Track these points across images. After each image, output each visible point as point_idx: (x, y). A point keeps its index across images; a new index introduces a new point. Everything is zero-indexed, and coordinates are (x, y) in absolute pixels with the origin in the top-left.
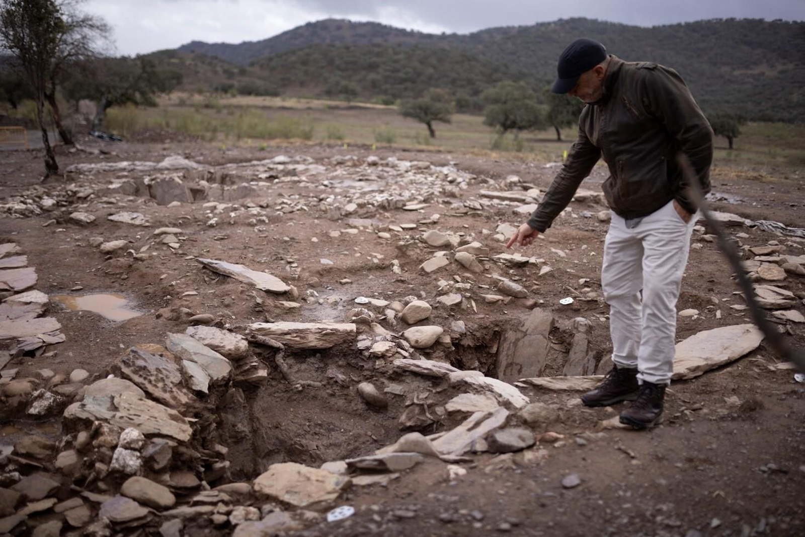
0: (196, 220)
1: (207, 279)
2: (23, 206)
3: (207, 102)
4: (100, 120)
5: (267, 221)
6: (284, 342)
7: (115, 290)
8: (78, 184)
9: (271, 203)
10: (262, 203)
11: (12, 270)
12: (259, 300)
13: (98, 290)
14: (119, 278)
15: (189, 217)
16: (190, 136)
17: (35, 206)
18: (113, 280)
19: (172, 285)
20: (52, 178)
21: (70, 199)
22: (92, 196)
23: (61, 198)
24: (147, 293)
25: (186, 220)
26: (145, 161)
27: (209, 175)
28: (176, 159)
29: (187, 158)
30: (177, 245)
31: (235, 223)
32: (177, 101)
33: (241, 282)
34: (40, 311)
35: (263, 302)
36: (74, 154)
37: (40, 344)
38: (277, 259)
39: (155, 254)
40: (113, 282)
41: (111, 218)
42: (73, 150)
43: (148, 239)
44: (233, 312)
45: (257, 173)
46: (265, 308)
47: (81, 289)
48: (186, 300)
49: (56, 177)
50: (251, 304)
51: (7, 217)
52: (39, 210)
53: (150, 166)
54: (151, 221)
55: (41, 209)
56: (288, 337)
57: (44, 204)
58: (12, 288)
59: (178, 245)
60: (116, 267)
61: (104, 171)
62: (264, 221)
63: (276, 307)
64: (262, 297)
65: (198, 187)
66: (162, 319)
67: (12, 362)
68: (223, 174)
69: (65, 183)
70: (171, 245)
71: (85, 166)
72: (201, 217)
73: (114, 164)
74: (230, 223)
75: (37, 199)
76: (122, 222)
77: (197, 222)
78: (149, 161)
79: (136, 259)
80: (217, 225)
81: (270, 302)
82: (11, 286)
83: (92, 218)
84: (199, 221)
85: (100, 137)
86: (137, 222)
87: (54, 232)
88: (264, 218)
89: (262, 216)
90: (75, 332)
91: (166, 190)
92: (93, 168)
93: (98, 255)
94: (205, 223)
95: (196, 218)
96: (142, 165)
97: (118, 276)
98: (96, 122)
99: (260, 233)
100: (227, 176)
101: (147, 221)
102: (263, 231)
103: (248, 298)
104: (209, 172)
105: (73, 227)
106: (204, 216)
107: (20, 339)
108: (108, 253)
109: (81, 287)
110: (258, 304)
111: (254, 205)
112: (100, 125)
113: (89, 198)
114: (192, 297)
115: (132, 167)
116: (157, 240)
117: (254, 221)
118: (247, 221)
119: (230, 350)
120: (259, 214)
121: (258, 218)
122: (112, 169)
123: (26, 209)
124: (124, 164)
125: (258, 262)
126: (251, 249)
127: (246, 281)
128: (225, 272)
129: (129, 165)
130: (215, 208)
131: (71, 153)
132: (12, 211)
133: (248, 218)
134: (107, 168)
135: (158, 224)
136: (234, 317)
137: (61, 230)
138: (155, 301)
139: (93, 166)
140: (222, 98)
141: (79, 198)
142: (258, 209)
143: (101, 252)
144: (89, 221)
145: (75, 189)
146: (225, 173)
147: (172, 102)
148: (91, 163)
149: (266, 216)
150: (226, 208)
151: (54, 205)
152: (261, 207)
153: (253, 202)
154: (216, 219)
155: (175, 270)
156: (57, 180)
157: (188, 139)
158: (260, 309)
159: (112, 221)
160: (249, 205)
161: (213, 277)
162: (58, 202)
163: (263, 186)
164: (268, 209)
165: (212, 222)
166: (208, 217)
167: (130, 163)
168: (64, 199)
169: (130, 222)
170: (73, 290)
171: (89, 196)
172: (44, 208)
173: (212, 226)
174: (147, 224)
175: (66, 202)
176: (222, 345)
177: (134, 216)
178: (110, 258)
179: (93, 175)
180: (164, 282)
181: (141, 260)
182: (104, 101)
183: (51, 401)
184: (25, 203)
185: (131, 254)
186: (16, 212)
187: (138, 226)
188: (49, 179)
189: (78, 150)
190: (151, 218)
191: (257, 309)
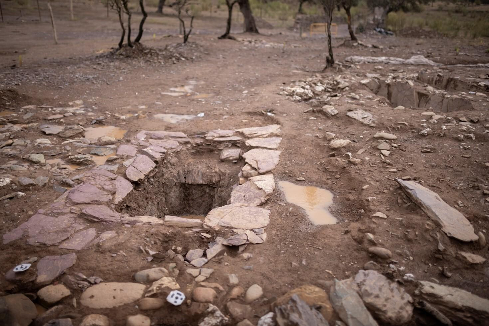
0: (412, 127)
1: (400, 201)
2: (302, 90)
3: (457, 8)
4: (383, 20)
5: (474, 139)
6: (455, 320)
7: (327, 186)
8: (343, 75)
9: (482, 119)
10: (473, 119)
11: (267, 150)
12: (441, 247)
13: (315, 184)
14: (334, 176)
15: (406, 124)
16: (439, 34)
17: (310, 91)
18: (329, 177)
19: (368, 201)
20: (329, 69)
21: (334, 87)
22: (347, 88)
23: (328, 86)
24: (348, 200)
25: (403, 126)
26: (398, 57)
27: (438, 78)
28: (419, 57)
29: (428, 57)
30: (387, 153)
31: (444, 135)
32: (437, 8)
33: (429, 218)
34: (263, 199)
35: (445, 250)
36: (355, 47)
37: (244, 242)
38: (473, 187)
39: (367, 158)
40: (328, 179)
41: (349, 114)
42: (355, 44)
43: (368, 141)
44: (412, 252)
45: (478, 80)
46: (445, 257)
47: (303, 180)
48: (375, 223)
49: (331, 69)
50: (432, 248)
51: (288, 99)
52: (312, 93)
53: (400, 61)
54: (376, 122)
55: (314, 93)
56: (460, 315)
57: (317, 89)
58: (259, 169)
59: (389, 152)
60: (334, 166)
61: (369, 62)
62: (471, 138)
63: (457, 258)
64: (444, 244)
65: (424, 92)
66: (349, 235)
67: (214, 260)
68: (449, 78)
69: (335, 73)
70: (383, 152)
71: (356, 58)
72: (417, 126)
73: (376, 58)
74: (439, 135)
75: (313, 85)
76: (355, 119)
77: (412, 129)
78: (400, 58)
79: (351, 163)
80: (428, 135)
81: (452, 251)
82: (259, 166)
83: (336, 112)
84: (414, 129)
85: (380, 32)
86: (366, 122)
87: (308, 119)
88: (472, 135)
89: (470, 133)
90: (277, 231)
91: (400, 90)
92: (361, 60)
93: (326, 150)
94: (419, 132)
95: (412, 126)
96: (394, 60)
97: (333, 174)
98: (381, 21)
99: (464, 152)
100: (452, 79)
101: (373, 122)
102: (468, 149)
103: (431, 239)
104: (439, 75)
105: (322, 117)
106: (419, 125)
107: (235, 230)
108: (334, 149)
109: (304, 179)
110: (439, 250)
111: (466, 120)
112: (383, 23)
113: (344, 90)
114: (380, 220)
115: (388, 61)
116: (374, 144)
117: (462, 136)
118: (455, 136)
119: (390, 318)
120: (468, 131)
121: (466, 135)
122: (374, 61)
123: (303, 93)
124: (383, 58)
125: (454, 188)
126: (451, 170)
127: (434, 218)
128: (416, 201)
129: (386, 59)
130: (431, 117)
131: (353, 46)
132: (295, 93)
133: (457, 133)
134: (371, 61)
135: (381, 126)
136: (411, 258)
137: (313, 118)
138: (352, 211)
139: (362, 58)
140: (469, 6)
141: (339, 88)
142: (468, 124)
143: (329, 147)
144: (333, 114)
145: (339, 80)
146: (451, 77)
147: (434, 8)
148: (361, 56)
149: (474, 133)
150: (440, 119)
151: (322, 90)
152: (472, 121)
153: (465, 115)
154: (428, 129)
155: (377, 181)
156: (331, 71)
157: (437, 36)
158: (440, 256)
159: (349, 117)
160: (461, 119)
161: (406, 201)
162: (325, 89)
163: (480, 96)
164: (478, 126)
165: (424, 132)
166: (423, 126)
167: (387, 58)
168: (331, 87)
169: (361, 120)
170: (297, 180)
171: (345, 88)
172: (316, 92)
173: (423, 135)
174: (373, 125)
175: (331, 89)
176: (384, 309)
177: (365, 116)
178: (333, 155)
179: (360, 65)
180: (364, 193)
181: (354, 164)
182: (388, 8)
183: (219, 320)
184: (303, 88)
185: (348, 156)
186: (297, 95)
187: (366, 125)
188: (327, 70)
189: (359, 44)
190: (378, 119)
191: (437, 256)
